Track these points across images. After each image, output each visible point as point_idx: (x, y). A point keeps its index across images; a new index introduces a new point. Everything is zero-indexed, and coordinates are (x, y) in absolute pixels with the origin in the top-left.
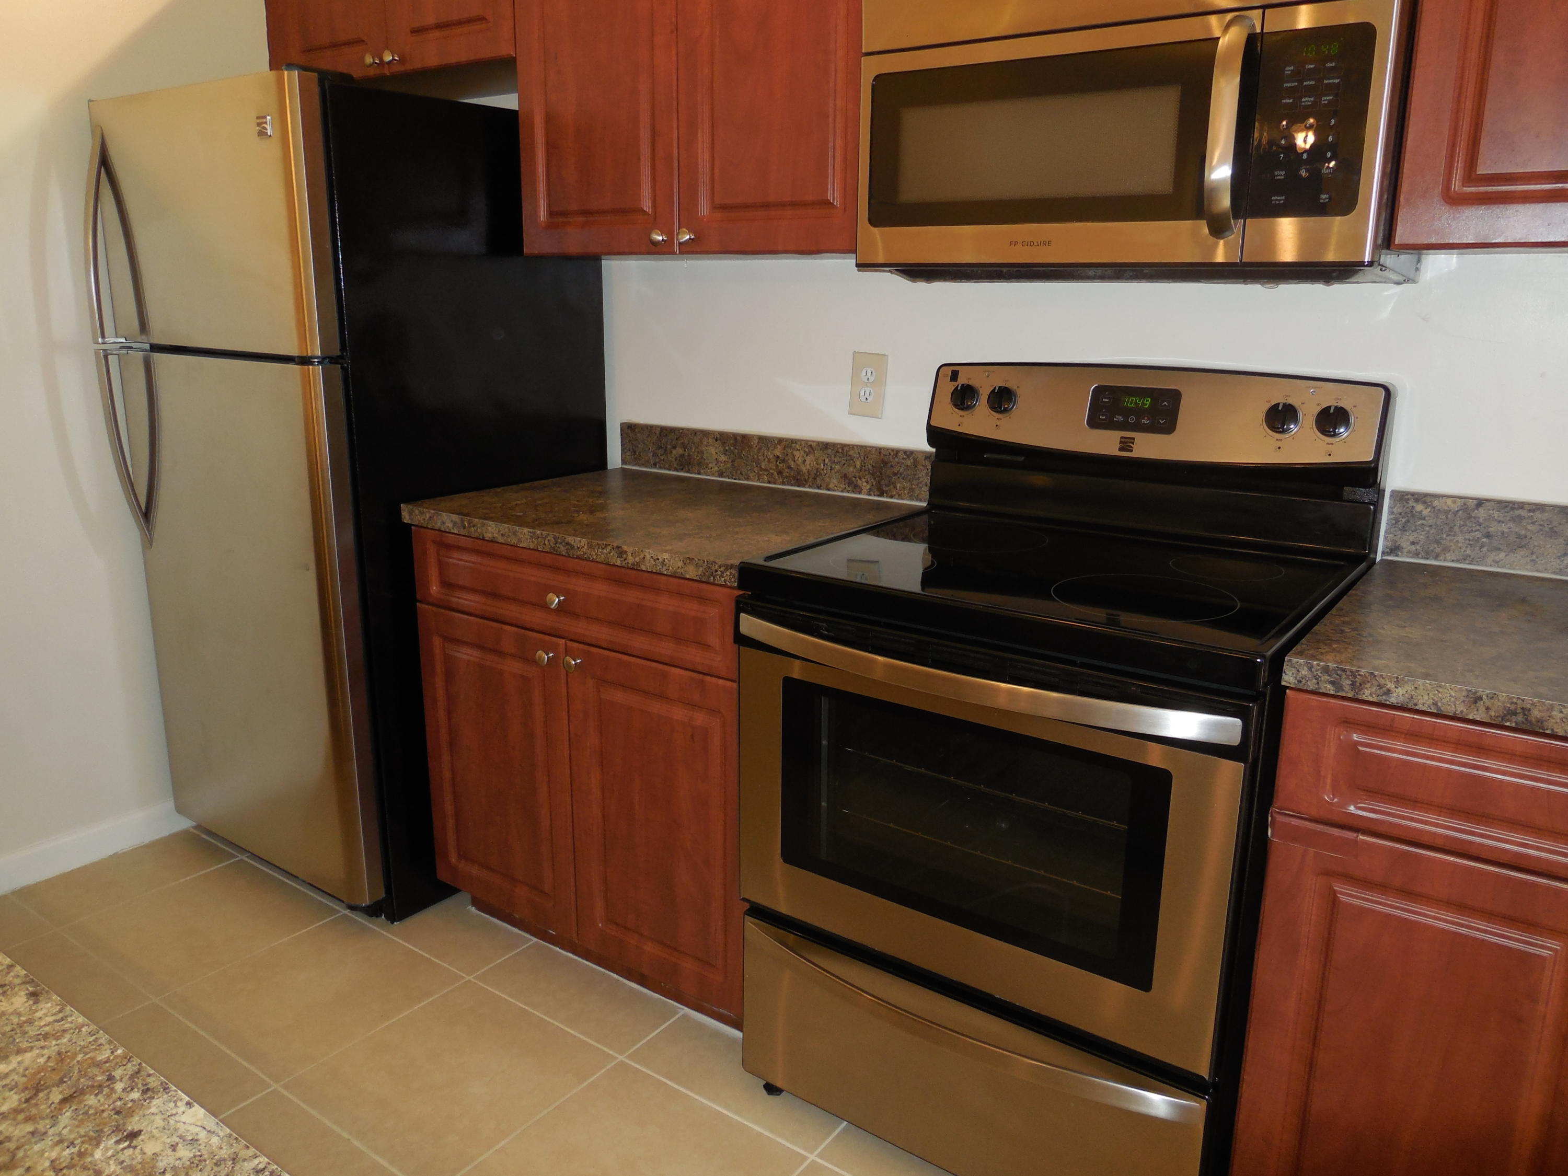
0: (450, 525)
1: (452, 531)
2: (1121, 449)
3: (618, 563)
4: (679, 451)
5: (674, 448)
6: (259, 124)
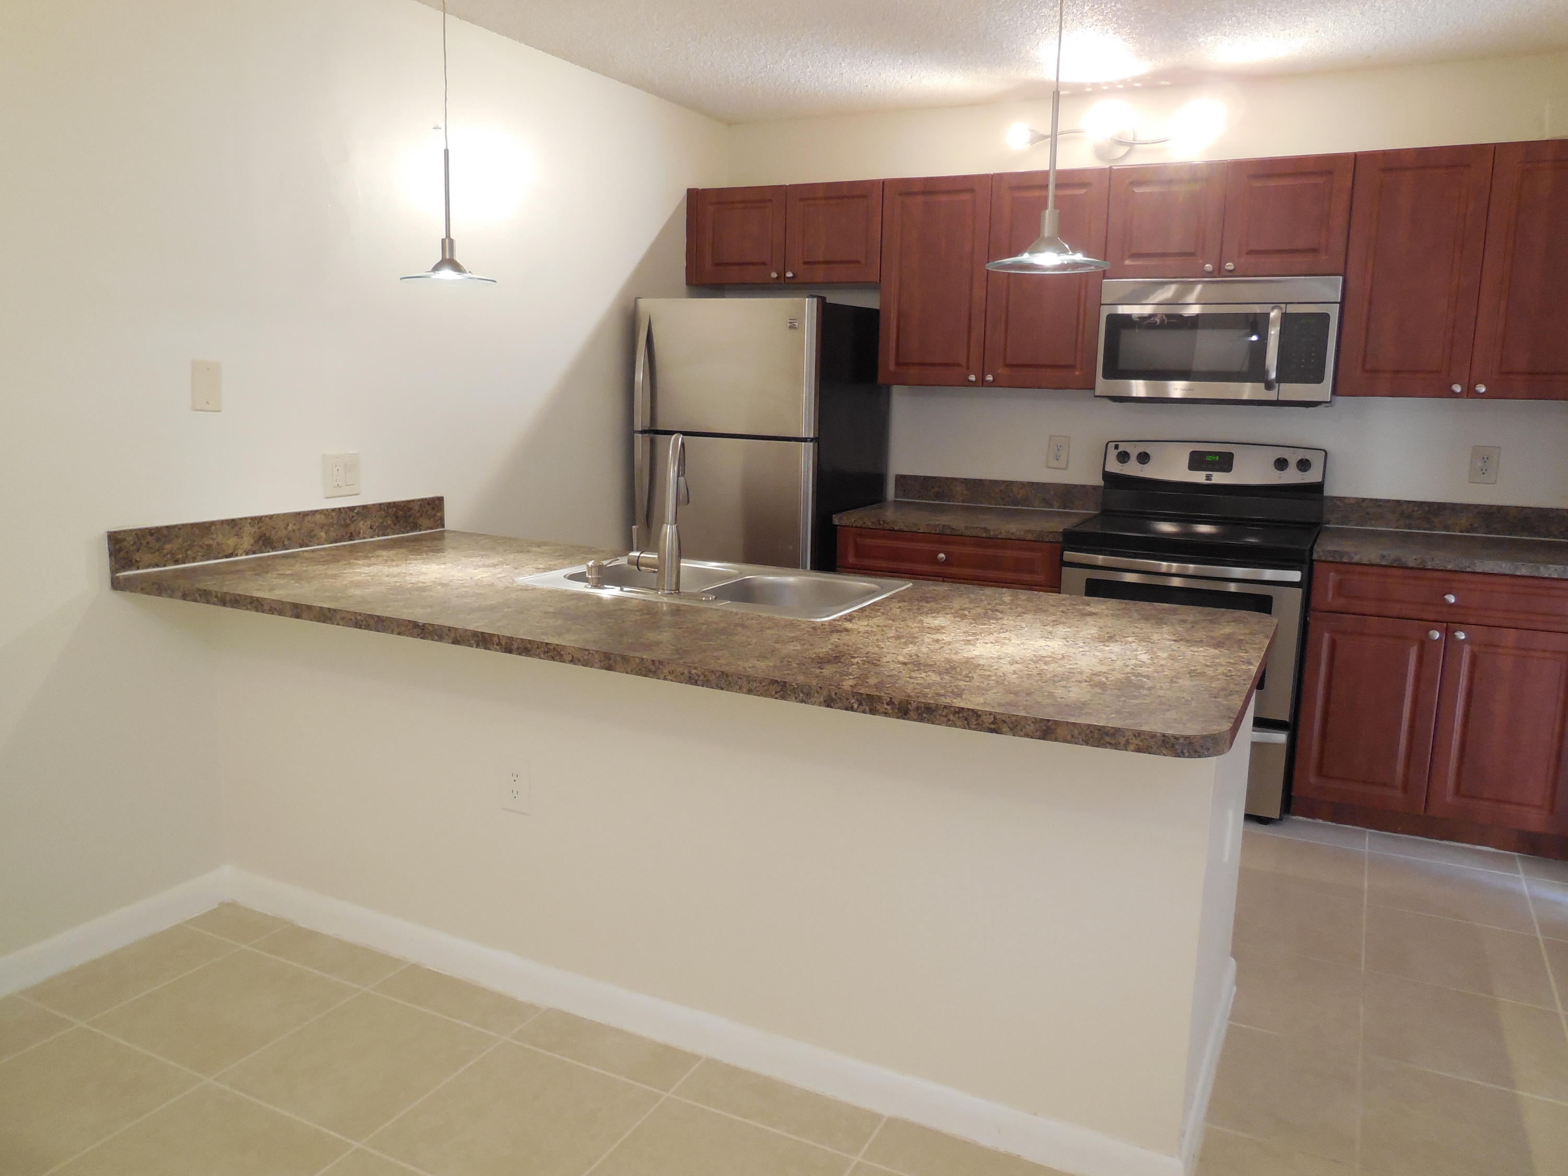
0: (870, 524)
1: (872, 527)
2: (1207, 480)
3: (984, 535)
4: (936, 489)
5: (933, 488)
6: (790, 323)
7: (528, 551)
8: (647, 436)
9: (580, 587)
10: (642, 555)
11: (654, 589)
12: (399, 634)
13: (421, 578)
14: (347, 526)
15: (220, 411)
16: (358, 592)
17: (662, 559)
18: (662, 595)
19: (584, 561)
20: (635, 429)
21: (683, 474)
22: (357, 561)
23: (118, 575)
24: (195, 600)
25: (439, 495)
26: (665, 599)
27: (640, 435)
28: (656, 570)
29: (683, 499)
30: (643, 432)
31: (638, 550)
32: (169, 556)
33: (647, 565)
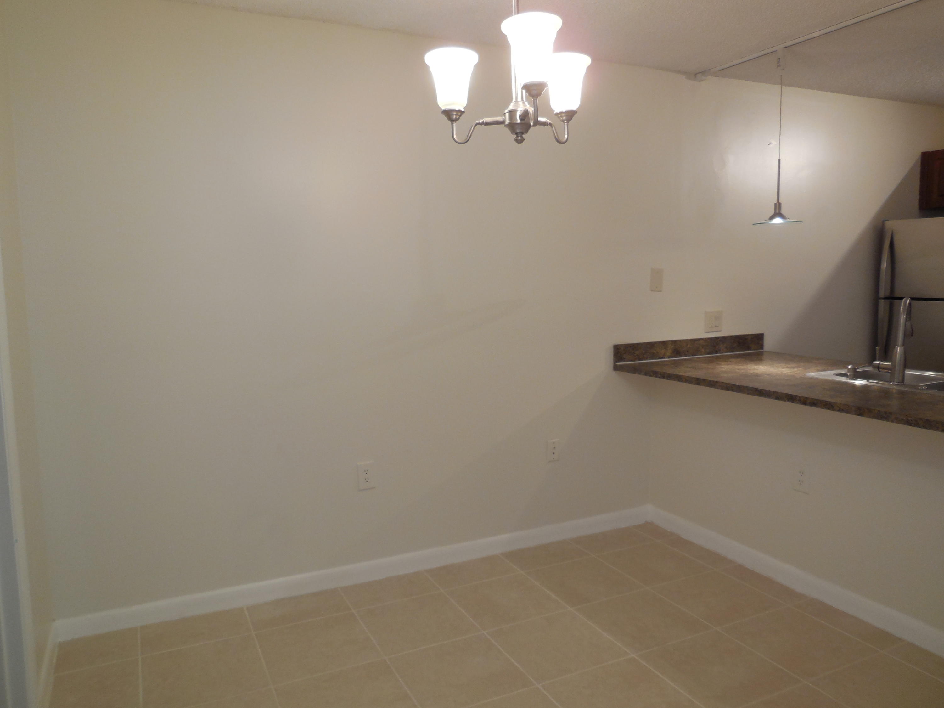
7: (812, 362)
8: (888, 301)
9: (843, 379)
10: (881, 363)
11: (887, 382)
12: (748, 394)
13: (756, 371)
14: (715, 346)
15: (661, 291)
16: (725, 375)
17: (894, 366)
18: (893, 385)
19: (845, 367)
20: (880, 297)
21: (910, 319)
22: (721, 363)
23: (617, 364)
24: (651, 376)
25: (761, 332)
26: (895, 387)
27: (883, 300)
28: (890, 371)
29: (909, 334)
30: (885, 298)
31: (879, 360)
32: (636, 357)
33: (884, 368)
